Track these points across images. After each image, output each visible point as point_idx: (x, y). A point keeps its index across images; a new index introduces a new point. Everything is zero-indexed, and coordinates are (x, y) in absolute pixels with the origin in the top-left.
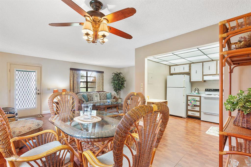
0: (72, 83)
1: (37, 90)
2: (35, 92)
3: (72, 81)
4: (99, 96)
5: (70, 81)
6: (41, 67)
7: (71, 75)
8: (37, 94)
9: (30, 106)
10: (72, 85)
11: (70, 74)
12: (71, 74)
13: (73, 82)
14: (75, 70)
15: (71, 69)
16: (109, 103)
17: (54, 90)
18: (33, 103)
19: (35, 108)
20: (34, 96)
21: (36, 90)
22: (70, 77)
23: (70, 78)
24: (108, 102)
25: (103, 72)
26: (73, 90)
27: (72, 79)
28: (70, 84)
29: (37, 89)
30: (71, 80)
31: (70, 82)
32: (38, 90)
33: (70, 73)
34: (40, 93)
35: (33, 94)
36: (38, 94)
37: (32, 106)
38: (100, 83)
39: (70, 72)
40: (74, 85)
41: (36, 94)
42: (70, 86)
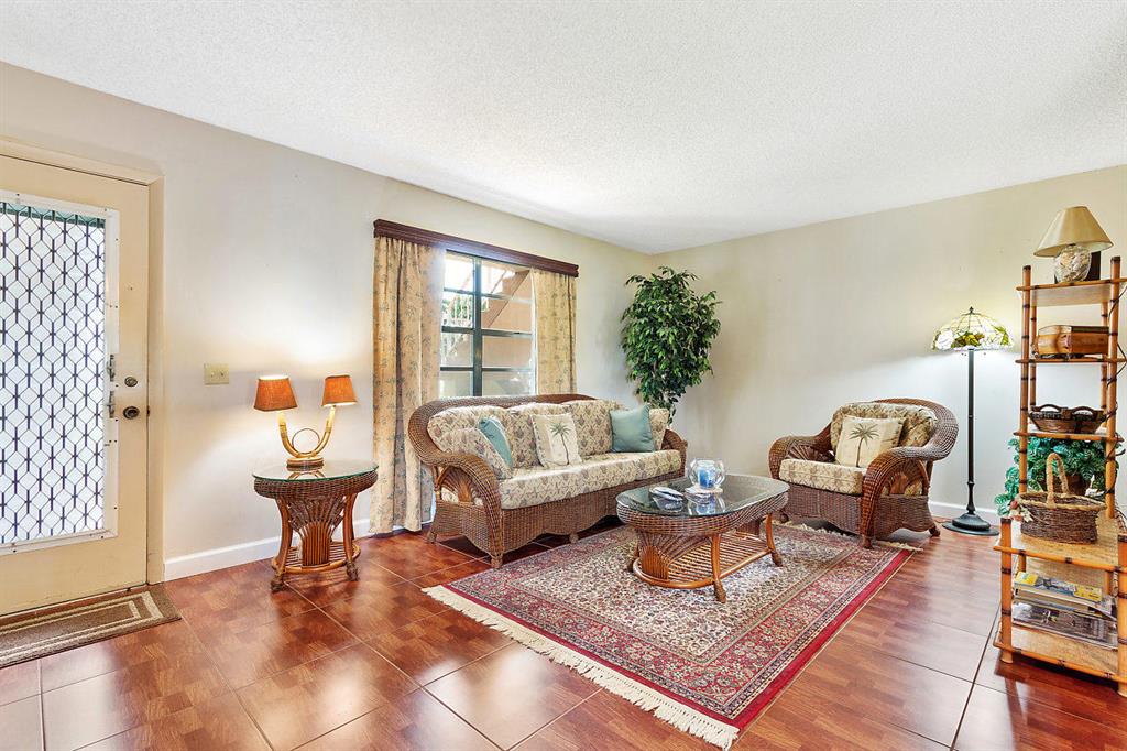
0: (388, 330)
1: (120, 379)
2: (98, 395)
3: (388, 317)
4: (571, 426)
5: (376, 317)
6: (154, 191)
7: (382, 272)
8: (119, 414)
9: (51, 520)
10: (388, 343)
11: (377, 267)
12: (383, 262)
13: (399, 324)
14: (407, 240)
15: (384, 229)
16: (711, 485)
17: (263, 378)
18: (86, 495)
19: (100, 534)
20: (96, 435)
21: (112, 376)
22: (376, 285)
23: (376, 293)
24: (703, 483)
25: (570, 271)
26: (399, 381)
27: (392, 304)
28: (376, 344)
29: (117, 370)
30: (382, 312)
31: (376, 325)
32: (131, 382)
33: (376, 260)
34: (142, 410)
35: (86, 416)
36: (131, 413)
37: (75, 517)
38: (556, 339)
39: (378, 248)
40: (405, 349)
41: (112, 413)
42: (376, 351)
